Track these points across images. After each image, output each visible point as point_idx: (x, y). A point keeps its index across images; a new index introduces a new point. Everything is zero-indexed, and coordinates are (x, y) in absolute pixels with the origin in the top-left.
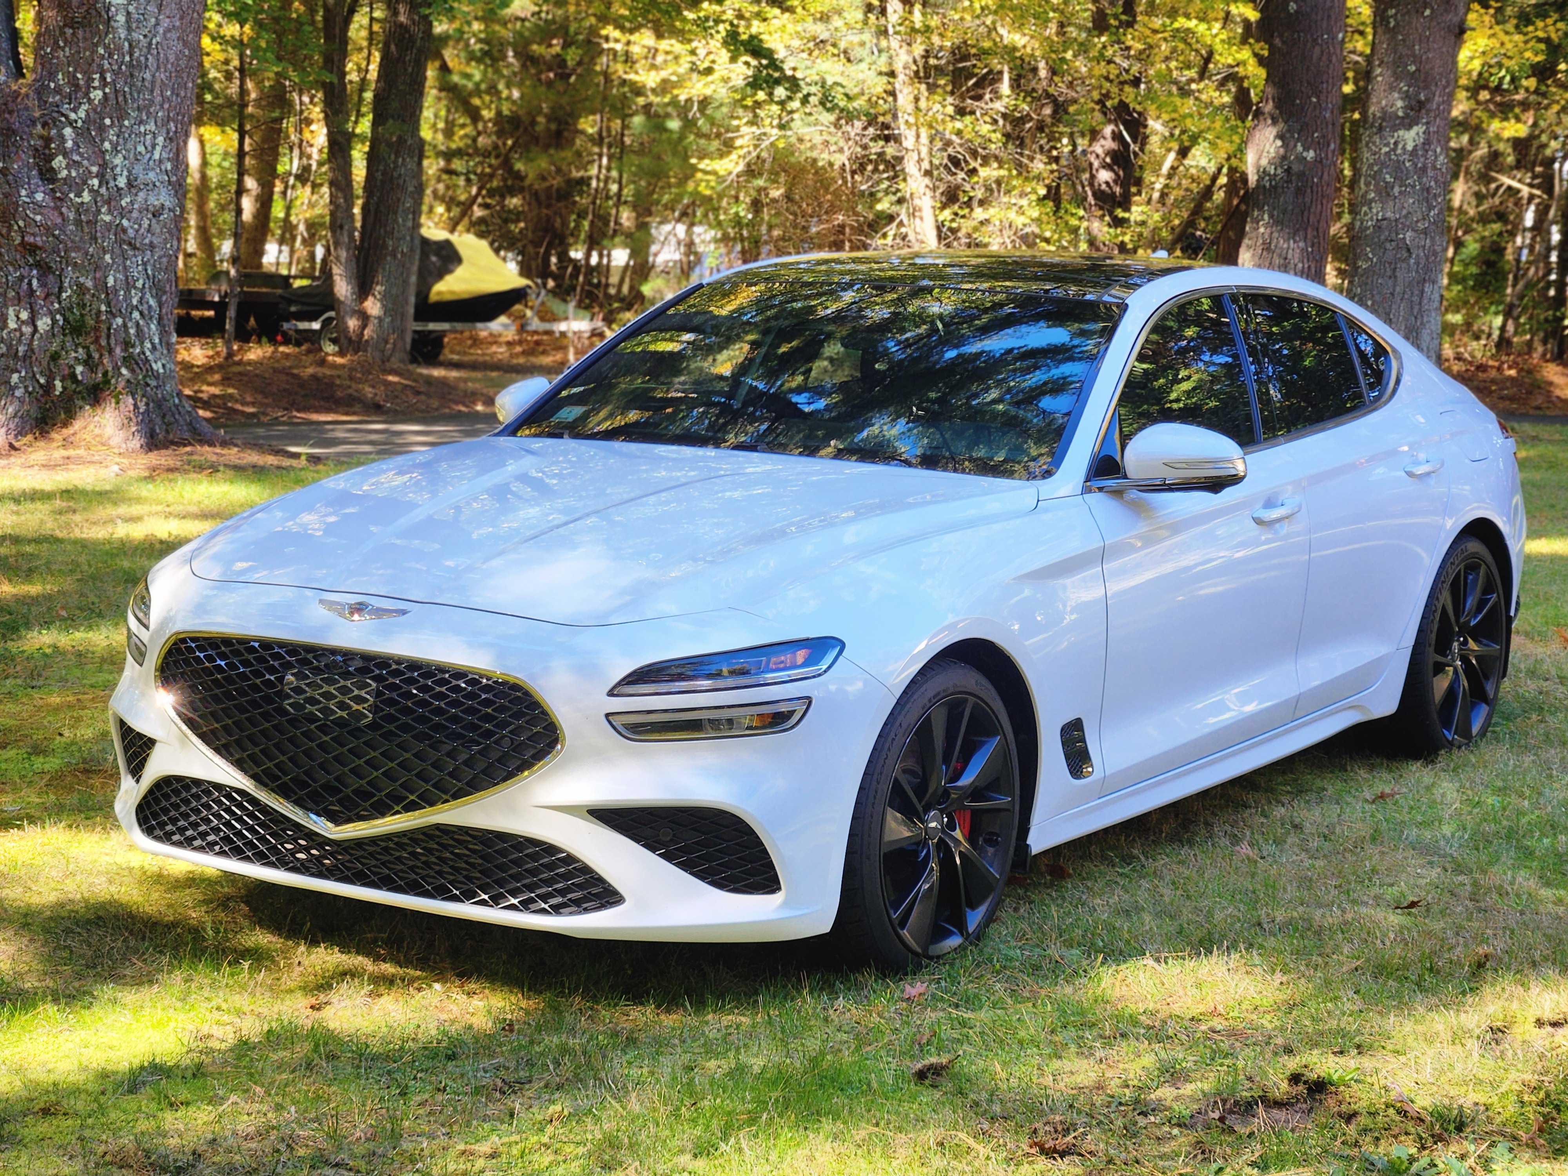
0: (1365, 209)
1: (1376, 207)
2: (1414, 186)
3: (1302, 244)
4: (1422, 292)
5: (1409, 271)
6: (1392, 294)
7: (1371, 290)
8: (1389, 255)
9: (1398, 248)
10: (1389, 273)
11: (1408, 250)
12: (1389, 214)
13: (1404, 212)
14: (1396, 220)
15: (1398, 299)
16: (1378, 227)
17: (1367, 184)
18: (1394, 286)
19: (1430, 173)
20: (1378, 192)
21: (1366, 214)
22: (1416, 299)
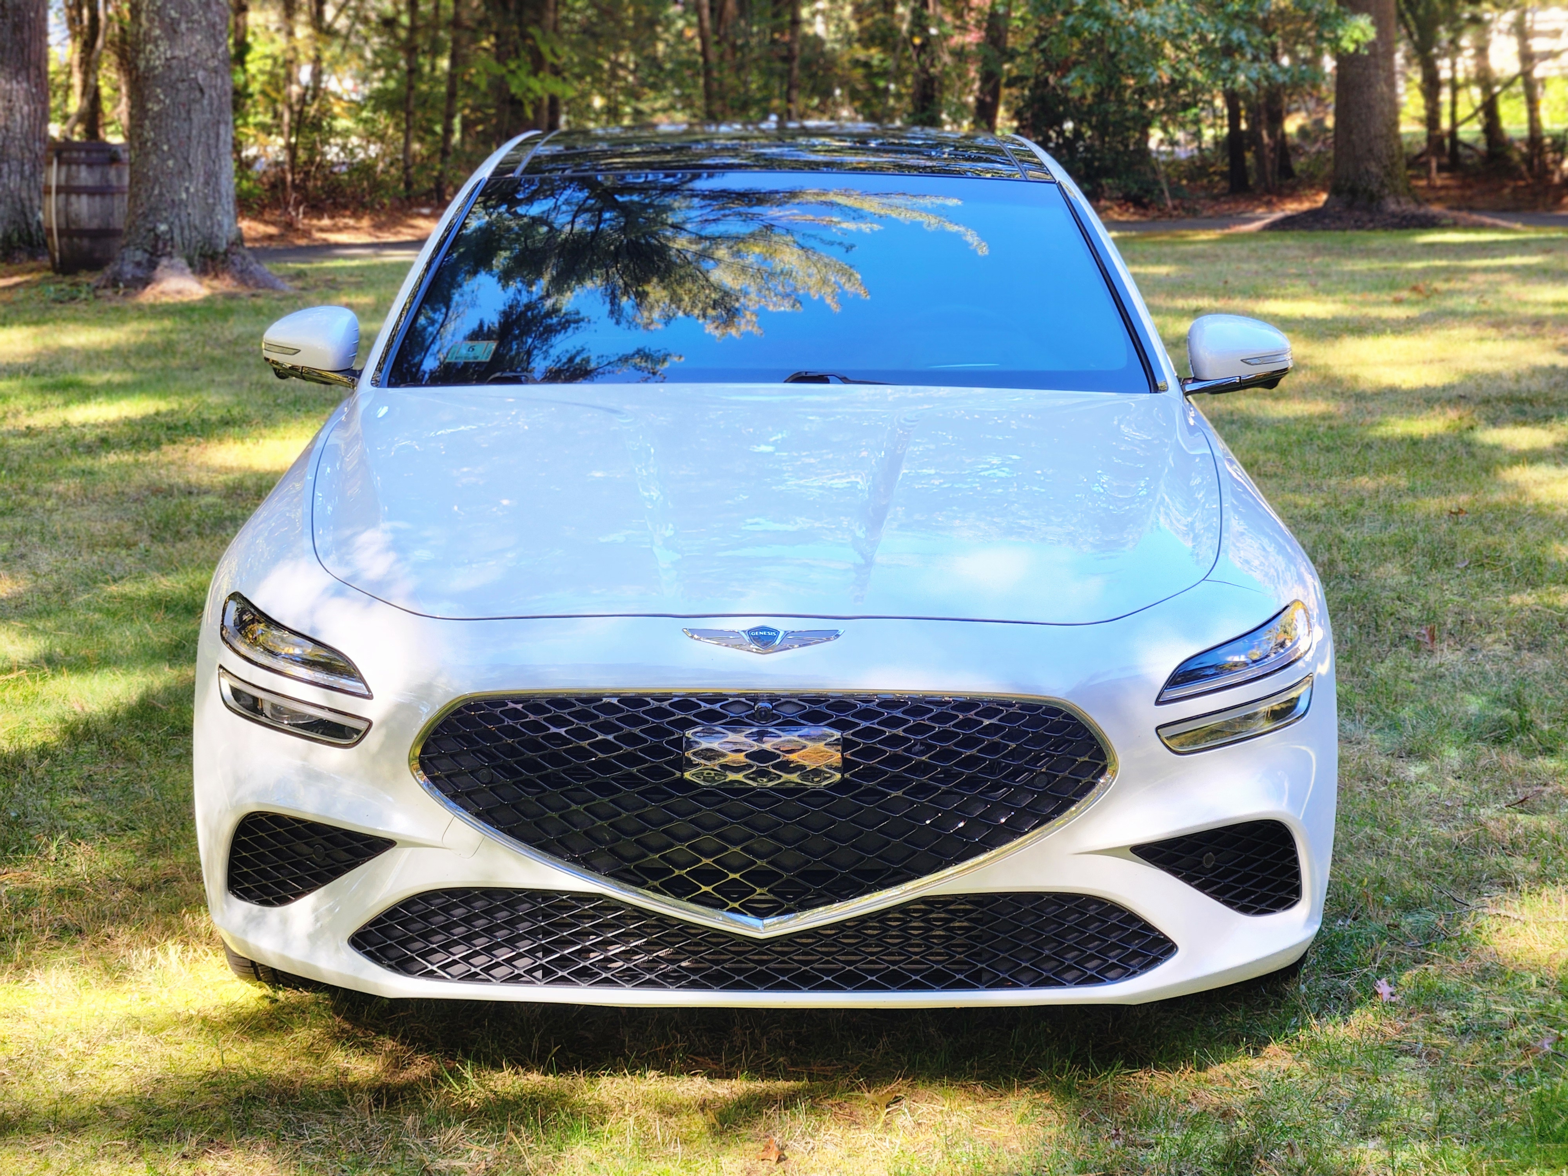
0: (150, 47)
1: (163, 46)
2: (200, 23)
3: (25, 85)
4: (218, 135)
5: (203, 112)
6: (189, 138)
7: (167, 135)
8: (182, 97)
9: (191, 88)
10: (184, 115)
11: (201, 91)
12: (177, 53)
13: (193, 50)
14: (186, 59)
15: (194, 143)
16: (168, 67)
17: (151, 21)
18: (190, 130)
19: (214, 8)
20: (164, 29)
21: (151, 52)
22: (212, 142)
